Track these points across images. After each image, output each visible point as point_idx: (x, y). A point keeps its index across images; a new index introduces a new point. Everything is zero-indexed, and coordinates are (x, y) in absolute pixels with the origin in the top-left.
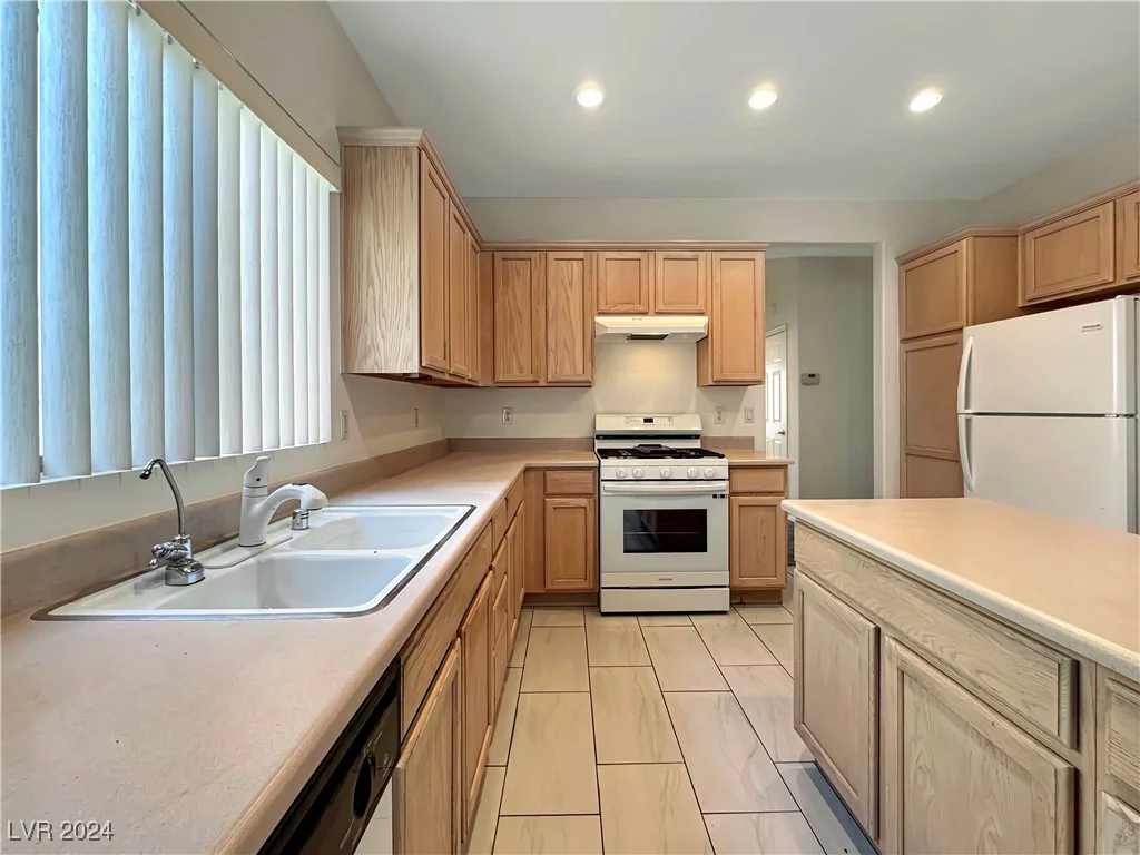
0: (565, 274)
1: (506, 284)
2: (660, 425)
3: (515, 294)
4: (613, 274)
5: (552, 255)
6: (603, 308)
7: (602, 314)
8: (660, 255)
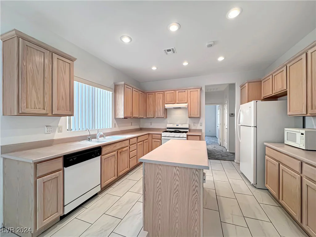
0: (159, 96)
1: (149, 99)
2: (180, 126)
3: (150, 100)
4: (168, 96)
5: (157, 93)
6: (166, 103)
7: (166, 104)
8: (178, 91)
